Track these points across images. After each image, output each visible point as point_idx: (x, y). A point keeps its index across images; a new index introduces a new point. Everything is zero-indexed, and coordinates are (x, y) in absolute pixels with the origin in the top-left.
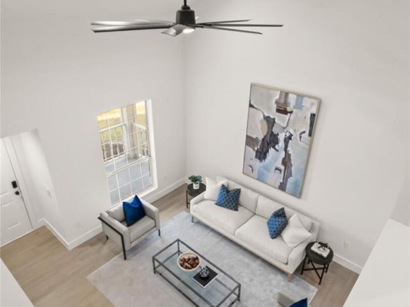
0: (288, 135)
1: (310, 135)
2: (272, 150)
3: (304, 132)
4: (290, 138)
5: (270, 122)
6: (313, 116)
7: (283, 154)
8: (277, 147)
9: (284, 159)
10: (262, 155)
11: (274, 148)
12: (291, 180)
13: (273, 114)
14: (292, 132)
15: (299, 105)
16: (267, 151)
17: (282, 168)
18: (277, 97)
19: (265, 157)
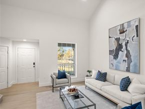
0: (126, 41)
1: (137, 36)
2: (120, 52)
3: (134, 36)
4: (128, 43)
5: (118, 40)
6: (137, 27)
7: (125, 52)
8: (122, 50)
9: (126, 54)
10: (116, 57)
11: (121, 51)
12: (132, 64)
13: (119, 36)
14: (128, 39)
15: (129, 26)
16: (118, 54)
17: (126, 59)
18: (119, 28)
19: (117, 57)
